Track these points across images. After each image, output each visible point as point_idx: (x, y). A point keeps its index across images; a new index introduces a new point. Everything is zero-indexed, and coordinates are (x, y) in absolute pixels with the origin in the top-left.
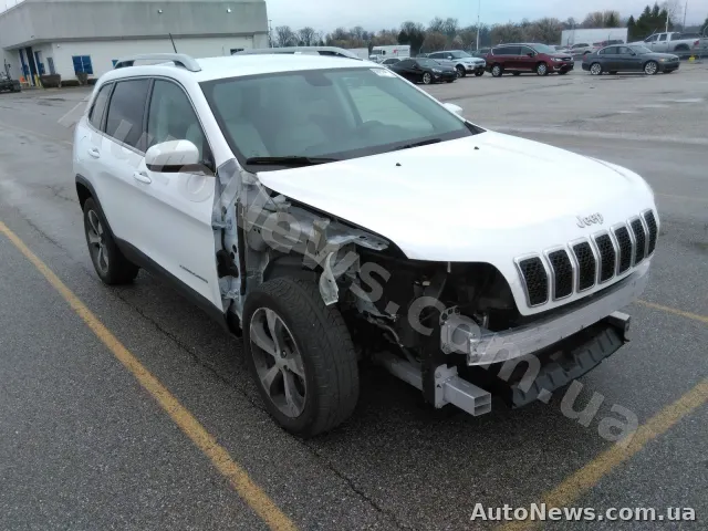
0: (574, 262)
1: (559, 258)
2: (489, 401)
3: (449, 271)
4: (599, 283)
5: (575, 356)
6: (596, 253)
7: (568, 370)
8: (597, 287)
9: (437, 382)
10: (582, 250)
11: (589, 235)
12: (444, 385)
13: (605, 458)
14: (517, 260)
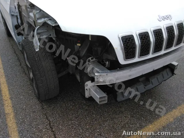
0: (152, 39)
1: (144, 36)
2: (106, 98)
3: (90, 39)
4: (164, 50)
5: (150, 80)
6: (165, 35)
7: (146, 86)
8: (163, 52)
9: (86, 88)
10: (158, 33)
11: (163, 25)
12: (89, 89)
13: (156, 123)
14: (120, 36)
